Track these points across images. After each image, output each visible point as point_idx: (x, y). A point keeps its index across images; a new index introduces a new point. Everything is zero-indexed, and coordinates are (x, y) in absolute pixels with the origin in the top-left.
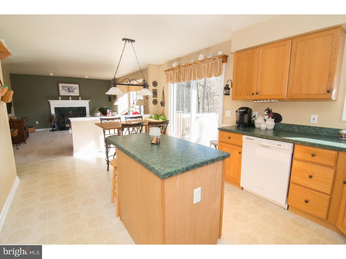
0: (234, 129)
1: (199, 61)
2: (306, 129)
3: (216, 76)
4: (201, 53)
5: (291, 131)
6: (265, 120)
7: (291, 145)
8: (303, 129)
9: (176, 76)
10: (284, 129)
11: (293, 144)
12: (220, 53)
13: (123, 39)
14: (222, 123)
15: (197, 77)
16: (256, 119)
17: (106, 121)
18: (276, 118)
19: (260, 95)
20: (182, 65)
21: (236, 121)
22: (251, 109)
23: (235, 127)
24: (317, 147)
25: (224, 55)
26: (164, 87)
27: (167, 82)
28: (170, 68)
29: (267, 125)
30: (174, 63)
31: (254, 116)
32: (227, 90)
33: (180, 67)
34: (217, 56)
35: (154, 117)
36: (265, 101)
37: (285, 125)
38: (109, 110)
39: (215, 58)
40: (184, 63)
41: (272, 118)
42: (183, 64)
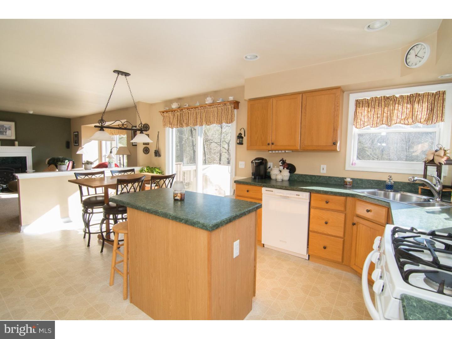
0: (250, 181)
1: (207, 104)
2: (317, 178)
3: (227, 123)
4: (209, 96)
5: (305, 181)
6: (281, 171)
7: (308, 194)
8: (315, 179)
9: (176, 120)
10: (298, 179)
11: (309, 193)
12: (231, 98)
13: (115, 71)
14: (236, 175)
15: (204, 123)
16: (271, 169)
17: (83, 177)
18: (290, 169)
19: (275, 146)
20: (184, 107)
21: (252, 173)
22: (266, 160)
23: (251, 179)
24: (330, 195)
25: (236, 101)
26: (158, 132)
27: (165, 125)
28: (167, 109)
29: (283, 176)
30: (173, 104)
31: (270, 167)
32: (240, 139)
33: (182, 110)
34: (228, 101)
35: (147, 171)
36: (280, 152)
37: (299, 176)
38: (68, 161)
39: (225, 103)
40: (187, 104)
41: (287, 169)
42: (186, 106)
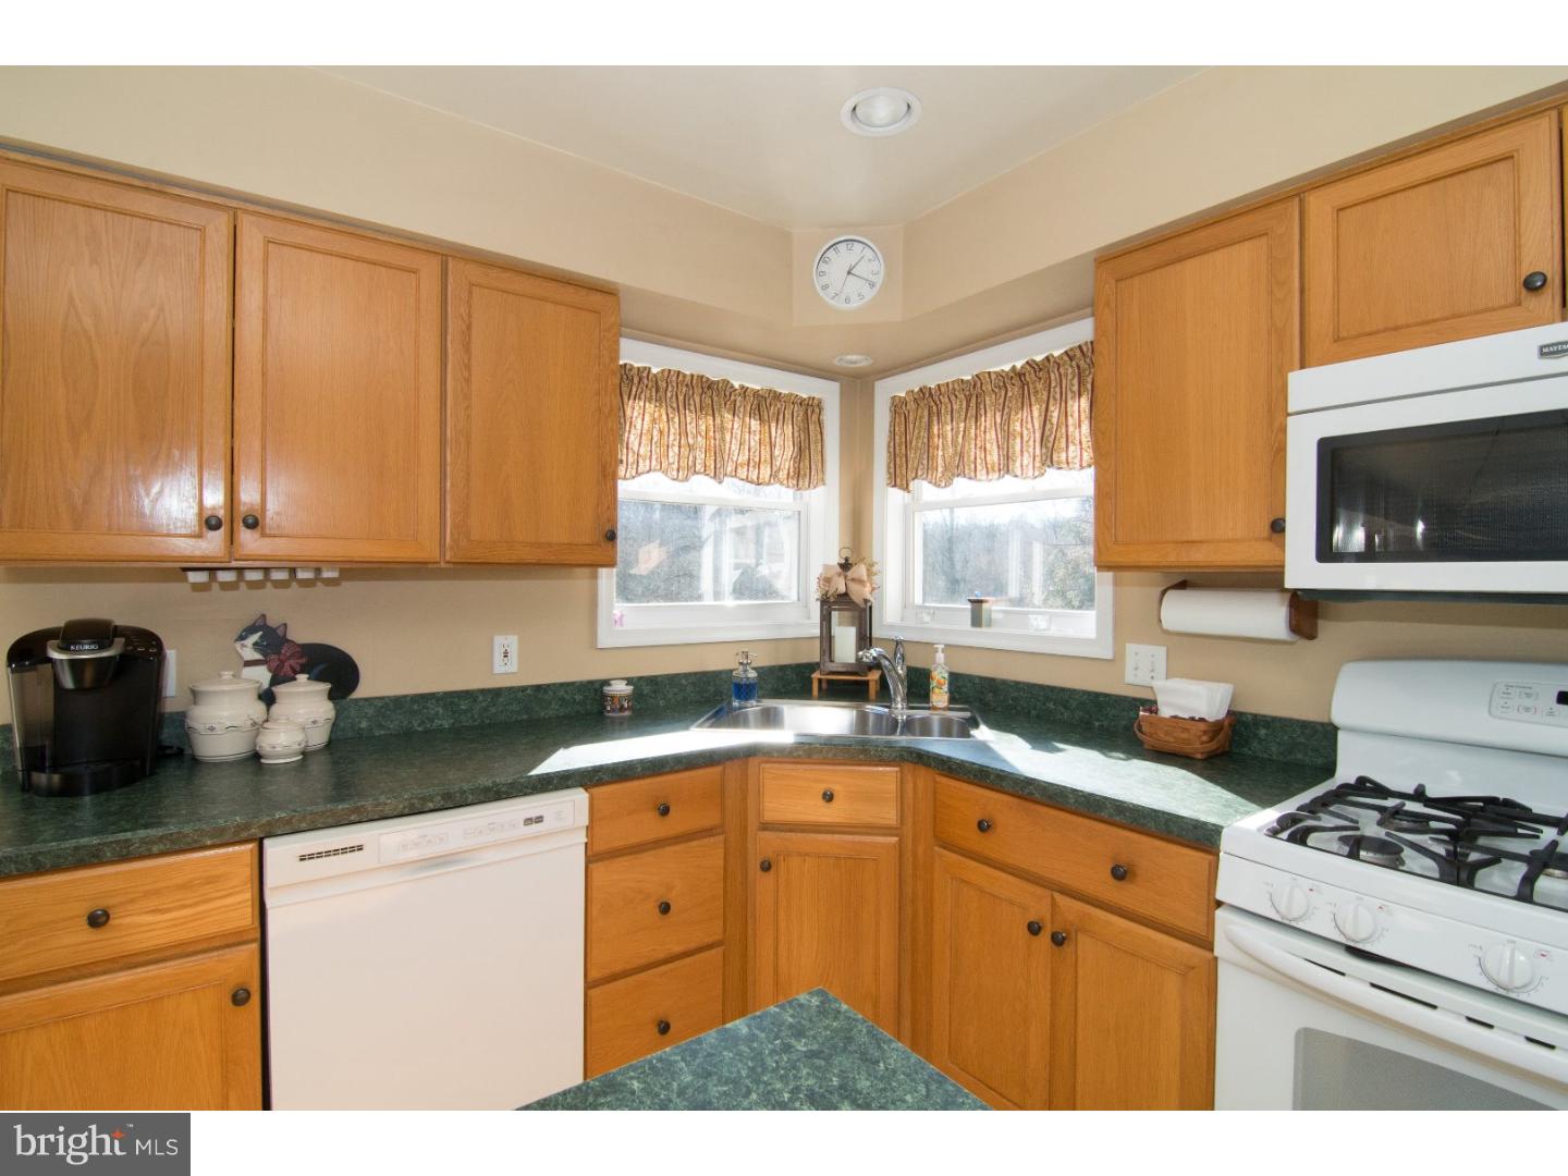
2: (484, 704)
18: (326, 673)
19: (268, 535)
24: (671, 768)
